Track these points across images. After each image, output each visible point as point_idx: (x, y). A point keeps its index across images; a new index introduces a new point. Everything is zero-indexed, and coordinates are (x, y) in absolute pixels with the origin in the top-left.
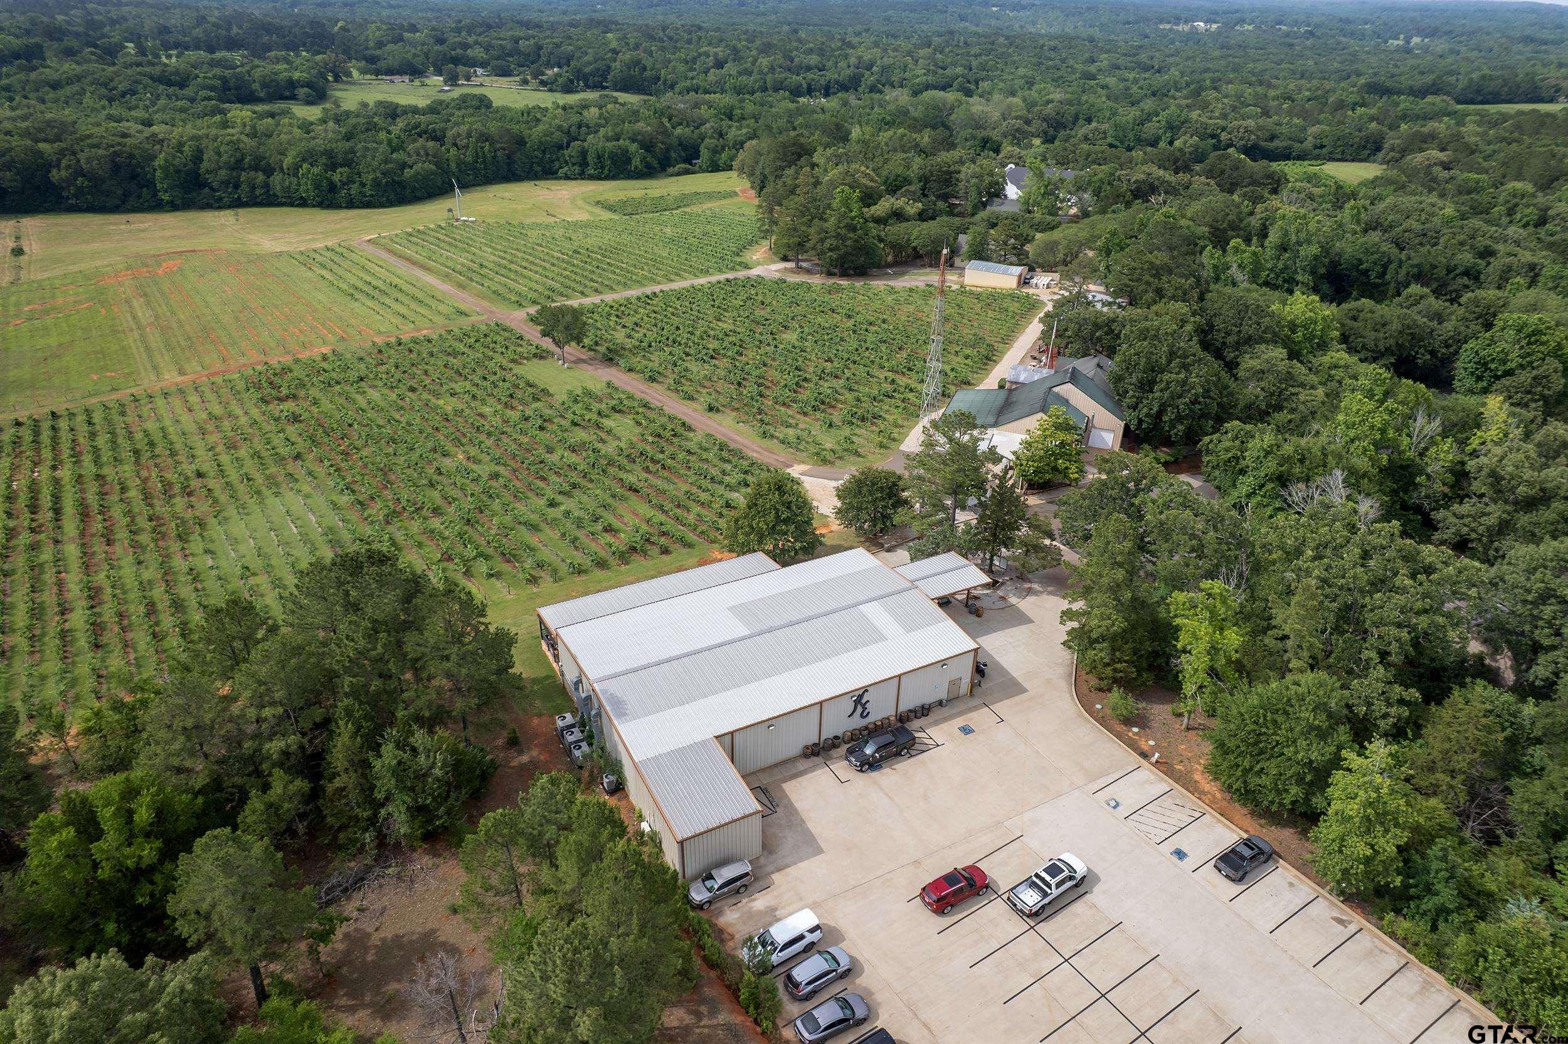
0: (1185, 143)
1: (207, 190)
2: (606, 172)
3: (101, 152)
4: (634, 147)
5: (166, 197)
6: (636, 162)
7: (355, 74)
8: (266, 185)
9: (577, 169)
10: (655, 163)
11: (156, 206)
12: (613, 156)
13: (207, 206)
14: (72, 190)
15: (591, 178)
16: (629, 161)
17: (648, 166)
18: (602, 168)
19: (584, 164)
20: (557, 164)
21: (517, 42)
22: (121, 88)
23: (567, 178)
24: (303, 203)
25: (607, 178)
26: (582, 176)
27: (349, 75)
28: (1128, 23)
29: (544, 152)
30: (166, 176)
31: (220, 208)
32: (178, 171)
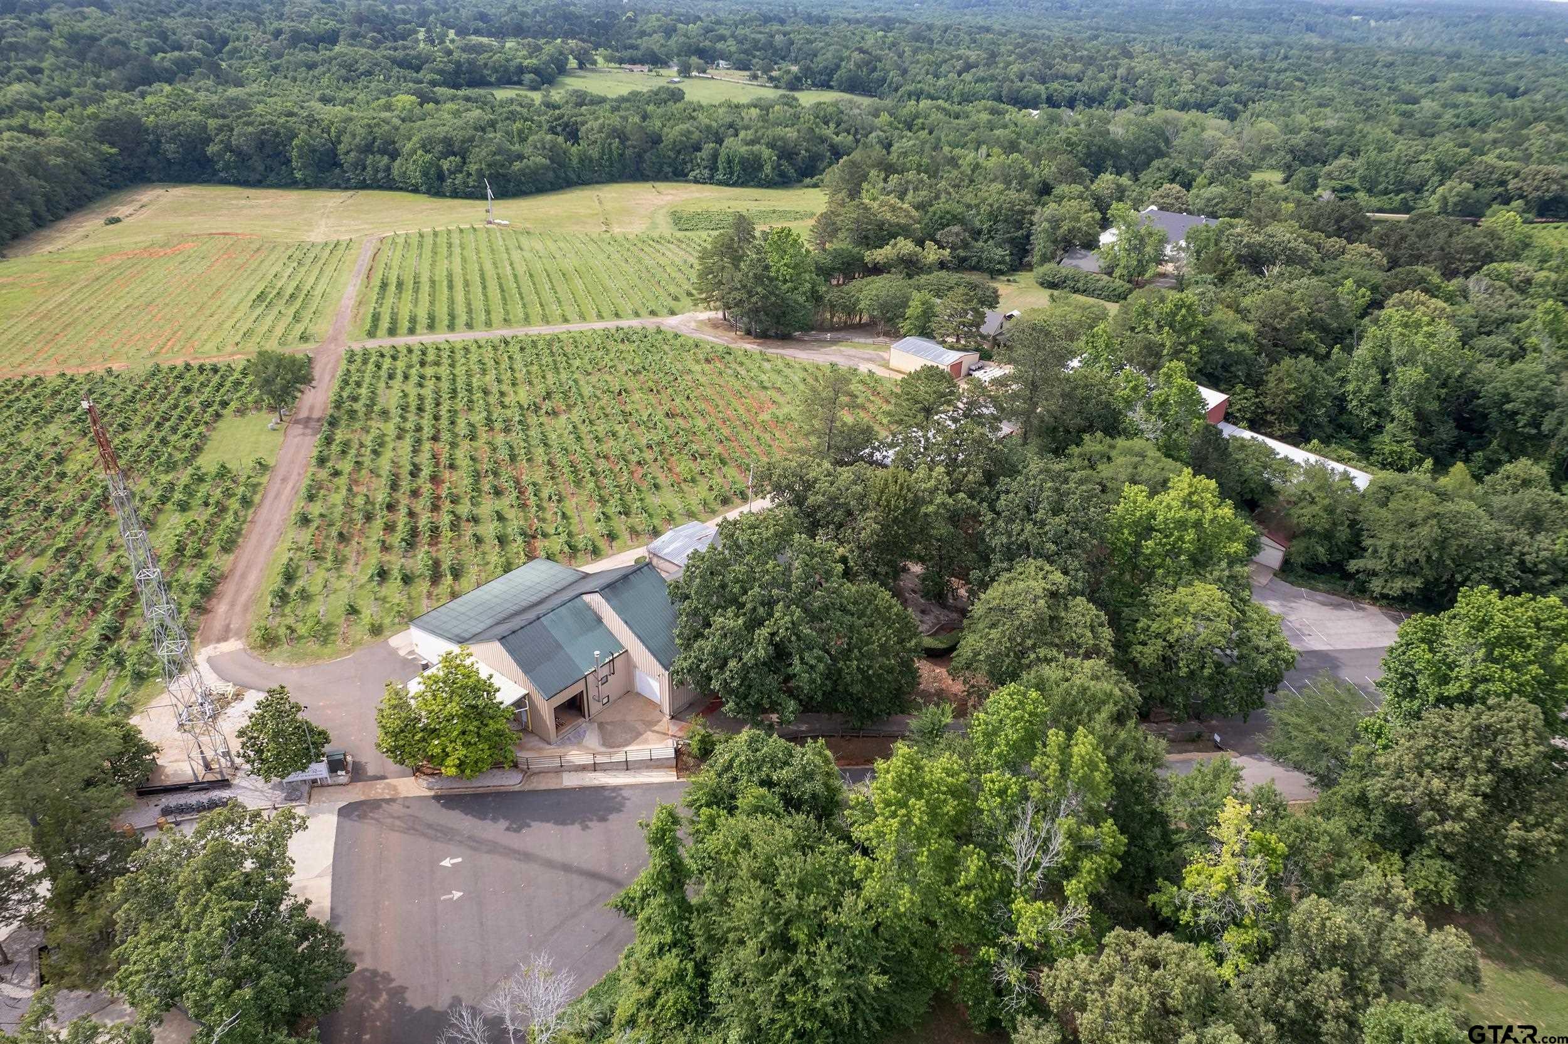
0: (1451, 190)
1: (337, 171)
2: (735, 178)
3: (250, 129)
4: (766, 152)
5: (298, 175)
6: (768, 169)
7: (600, 60)
8: (388, 169)
9: (706, 173)
10: (791, 172)
11: (291, 184)
12: (744, 162)
13: (336, 186)
14: (221, 164)
15: (720, 183)
16: (761, 167)
17: (782, 174)
18: (732, 173)
19: (713, 168)
20: (689, 166)
21: (772, 36)
22: (362, 69)
23: (696, 181)
24: (416, 190)
25: (734, 185)
26: (711, 180)
27: (594, 63)
28: (1526, 35)
29: (679, 152)
30: (300, 157)
31: (347, 189)
32: (314, 151)
